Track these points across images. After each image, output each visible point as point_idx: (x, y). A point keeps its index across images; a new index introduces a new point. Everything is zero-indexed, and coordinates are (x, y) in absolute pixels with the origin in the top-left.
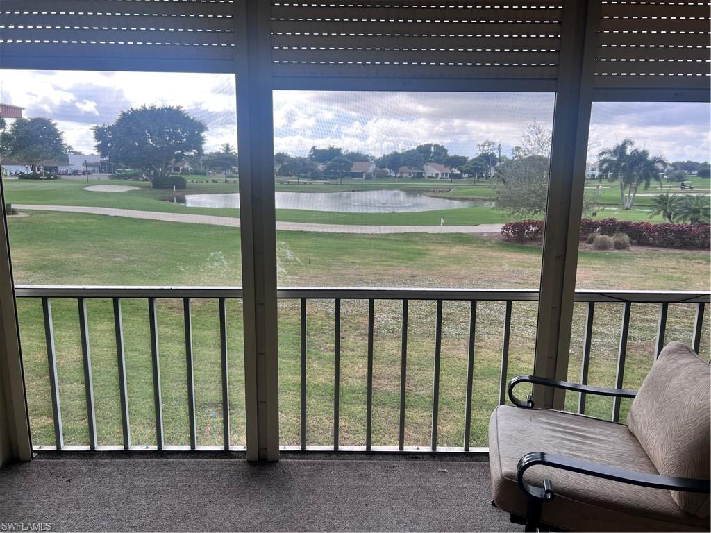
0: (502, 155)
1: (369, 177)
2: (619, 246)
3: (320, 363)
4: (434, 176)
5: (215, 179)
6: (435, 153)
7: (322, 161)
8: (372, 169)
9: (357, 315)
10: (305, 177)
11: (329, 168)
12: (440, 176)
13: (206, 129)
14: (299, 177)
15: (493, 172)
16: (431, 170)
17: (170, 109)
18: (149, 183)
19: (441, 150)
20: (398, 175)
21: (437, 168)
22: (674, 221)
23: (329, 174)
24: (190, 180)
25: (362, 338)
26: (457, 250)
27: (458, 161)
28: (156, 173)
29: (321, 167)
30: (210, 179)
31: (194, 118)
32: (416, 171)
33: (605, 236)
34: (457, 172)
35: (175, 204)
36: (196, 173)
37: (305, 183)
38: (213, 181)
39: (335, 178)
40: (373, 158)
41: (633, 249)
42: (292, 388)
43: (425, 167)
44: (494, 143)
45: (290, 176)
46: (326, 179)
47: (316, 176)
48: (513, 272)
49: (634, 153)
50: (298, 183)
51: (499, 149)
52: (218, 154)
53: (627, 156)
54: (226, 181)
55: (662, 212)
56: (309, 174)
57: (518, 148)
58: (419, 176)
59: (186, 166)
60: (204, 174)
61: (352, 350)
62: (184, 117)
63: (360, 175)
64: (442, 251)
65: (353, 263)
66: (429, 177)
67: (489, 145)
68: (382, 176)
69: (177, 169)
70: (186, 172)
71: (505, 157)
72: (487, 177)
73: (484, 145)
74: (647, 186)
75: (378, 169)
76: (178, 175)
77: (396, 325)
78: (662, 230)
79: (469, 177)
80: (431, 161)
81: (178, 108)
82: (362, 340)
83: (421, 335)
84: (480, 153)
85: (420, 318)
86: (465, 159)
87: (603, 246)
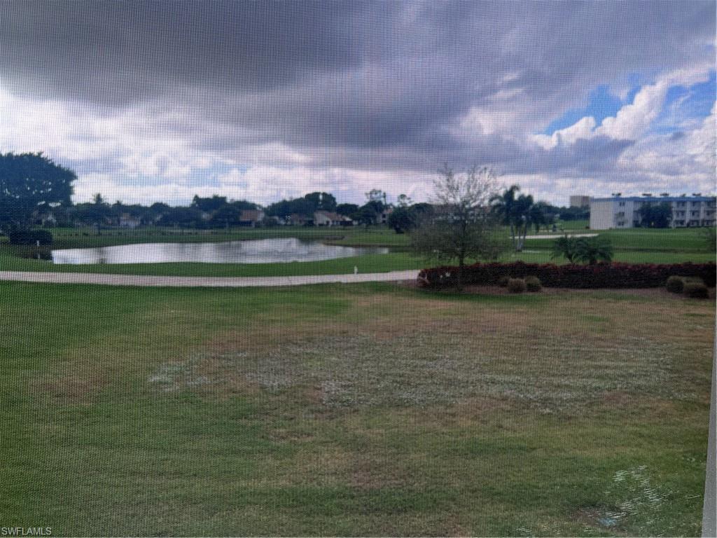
0: (388, 202)
1: (258, 226)
2: (532, 288)
3: (276, 458)
4: (325, 223)
5: (86, 232)
6: (324, 201)
7: (206, 210)
8: (261, 217)
9: (299, 386)
10: (189, 227)
11: (215, 217)
12: (331, 223)
13: (76, 178)
14: (182, 226)
15: (380, 219)
16: (322, 218)
17: (30, 156)
18: (7, 238)
19: (329, 198)
20: (289, 223)
21: (328, 216)
22: (575, 261)
23: (216, 223)
24: (56, 233)
25: (314, 416)
26: (378, 299)
27: (348, 209)
28: (14, 227)
29: (205, 216)
30: (80, 231)
31: (60, 165)
32: (307, 219)
33: (517, 279)
34: (348, 219)
35: (40, 261)
36: (61, 225)
37: (190, 233)
38: (85, 234)
39: (222, 227)
40: (260, 206)
41: (545, 290)
42: (250, 499)
43: (316, 215)
44: (380, 191)
45: (172, 226)
46: (211, 228)
47: (201, 225)
48: (444, 320)
49: (522, 197)
50: (183, 234)
51: (385, 197)
52: (88, 205)
53: (516, 201)
54: (100, 234)
55: (563, 254)
56: (192, 223)
57: (403, 196)
58: (311, 224)
59: (50, 218)
60: (71, 226)
61: (309, 435)
62: (47, 164)
63: (248, 224)
64: (363, 302)
65: (273, 321)
66: (321, 225)
67: (376, 194)
68: (270, 224)
69: (39, 222)
70: (49, 224)
71: (391, 204)
72: (376, 224)
73: (371, 193)
74: (538, 229)
75: (268, 218)
76: (41, 228)
77: (349, 395)
78: (567, 271)
79: (359, 224)
80: (320, 209)
81: (40, 154)
82: (316, 419)
83: (381, 406)
84: (368, 200)
85: (372, 383)
86: (355, 206)
87: (517, 289)
